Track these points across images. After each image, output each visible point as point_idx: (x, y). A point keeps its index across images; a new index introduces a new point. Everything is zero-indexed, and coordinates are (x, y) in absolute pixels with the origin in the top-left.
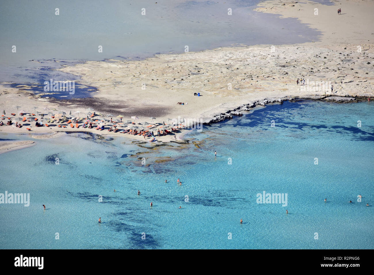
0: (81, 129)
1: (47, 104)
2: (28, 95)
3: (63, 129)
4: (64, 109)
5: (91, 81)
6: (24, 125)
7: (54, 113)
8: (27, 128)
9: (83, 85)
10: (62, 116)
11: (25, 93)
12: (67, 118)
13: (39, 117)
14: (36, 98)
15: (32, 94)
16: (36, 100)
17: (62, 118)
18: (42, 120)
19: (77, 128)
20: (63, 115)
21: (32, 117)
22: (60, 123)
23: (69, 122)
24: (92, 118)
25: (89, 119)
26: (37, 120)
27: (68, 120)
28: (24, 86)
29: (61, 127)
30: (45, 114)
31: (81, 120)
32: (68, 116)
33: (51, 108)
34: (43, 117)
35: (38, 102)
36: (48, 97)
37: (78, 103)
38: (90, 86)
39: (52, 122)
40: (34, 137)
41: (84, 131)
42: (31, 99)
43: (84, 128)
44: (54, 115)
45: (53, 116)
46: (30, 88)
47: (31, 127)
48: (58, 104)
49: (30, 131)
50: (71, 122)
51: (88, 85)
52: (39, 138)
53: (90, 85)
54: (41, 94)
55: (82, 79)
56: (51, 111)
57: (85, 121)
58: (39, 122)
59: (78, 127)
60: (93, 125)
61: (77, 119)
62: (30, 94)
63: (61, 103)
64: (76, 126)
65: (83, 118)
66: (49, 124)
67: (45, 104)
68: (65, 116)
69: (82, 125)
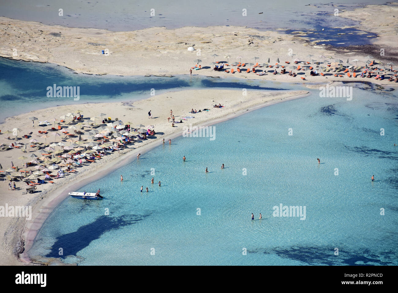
0: (359, 78)
1: (322, 52)
2: (303, 42)
3: (339, 78)
4: (340, 57)
5: (372, 27)
6: (298, 74)
7: (330, 61)
8: (301, 77)
9: (362, 31)
10: (339, 65)
11: (300, 40)
12: (343, 67)
13: (314, 66)
14: (312, 45)
15: (307, 41)
16: (311, 47)
17: (338, 67)
18: (317, 68)
19: (355, 77)
20: (339, 64)
21: (307, 65)
22: (336, 72)
23: (346, 71)
24: (371, 67)
25: (368, 68)
26: (312, 69)
27: (345, 69)
28: (300, 32)
29: (337, 76)
30: (321, 62)
31: (359, 69)
32: (345, 64)
33: (327, 56)
34: (318, 65)
35: (313, 50)
36: (325, 44)
37: (356, 51)
38: (369, 33)
39: (328, 71)
40: (308, 87)
41: (362, 81)
42: (306, 46)
43: (363, 77)
44: (330, 64)
45: (329, 65)
46: (305, 35)
47: (306, 76)
48: (335, 52)
49: (305, 81)
50: (349, 71)
51: (368, 31)
52: (314, 88)
53: (369, 31)
54: (317, 41)
55: (361, 25)
56: (328, 59)
57: (363, 70)
58: (314, 71)
59: (356, 77)
60: (372, 74)
61: (354, 68)
62: (306, 40)
63: (338, 50)
64: (353, 76)
65: (361, 67)
66: (324, 73)
67: (321, 52)
68: (341, 64)
69: (360, 74)
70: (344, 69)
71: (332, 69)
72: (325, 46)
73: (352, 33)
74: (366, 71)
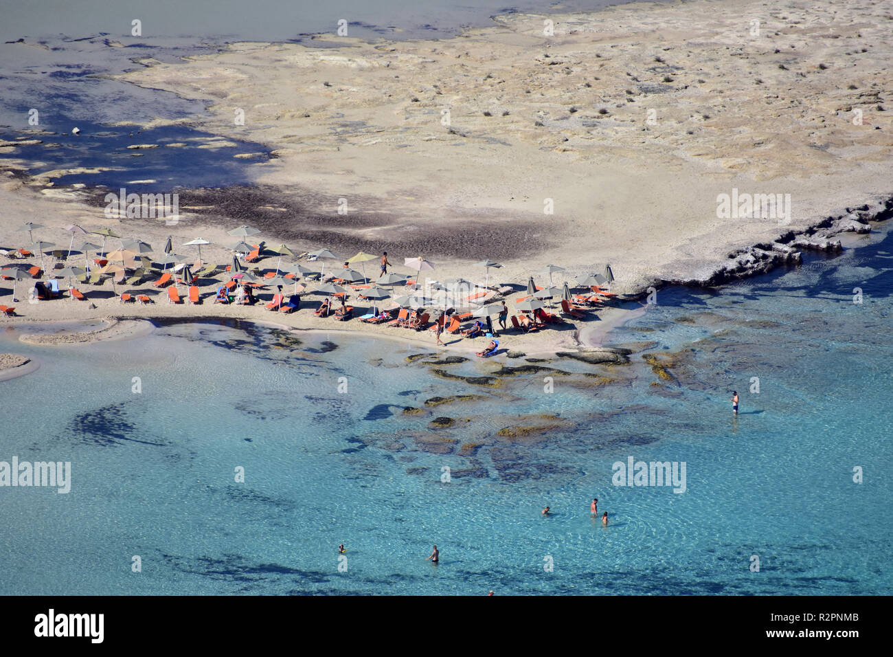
0: (212, 307)
1: (77, 212)
3: (138, 307)
4: (141, 229)
5: (250, 122)
7: (105, 245)
9: (217, 135)
10: (137, 259)
12: (154, 265)
13: (46, 264)
14: (35, 189)
15: (18, 174)
16: (34, 194)
17: (135, 266)
18: (59, 272)
19: (196, 303)
20: (138, 254)
21: (19, 262)
22: (129, 286)
23: (163, 280)
24: (252, 266)
25: (241, 268)
26: (40, 273)
29: (133, 300)
30: (70, 249)
31: (212, 274)
32: (160, 257)
33: (94, 226)
34: (61, 262)
35: (42, 204)
36: (83, 185)
37: (196, 208)
38: (243, 142)
39: (97, 280)
40: (26, 339)
41: (223, 315)
42: (15, 190)
43: (224, 303)
44: (105, 255)
45: (101, 258)
46: (11, 149)
47: (16, 300)
49: (13, 318)
50: (172, 282)
51: (238, 137)
52: (48, 344)
53: (243, 138)
54: (56, 174)
55: (214, 114)
56: (95, 238)
57: (225, 278)
59: (200, 302)
60: (255, 293)
61: (193, 270)
62: (13, 171)
64: (190, 298)
65: (218, 267)
66: (85, 289)
67: (70, 212)
68: (147, 258)
69: (215, 293)
70: (156, 276)
71: (113, 274)
72: (83, 189)
73: (179, 145)
74: (236, 281)
